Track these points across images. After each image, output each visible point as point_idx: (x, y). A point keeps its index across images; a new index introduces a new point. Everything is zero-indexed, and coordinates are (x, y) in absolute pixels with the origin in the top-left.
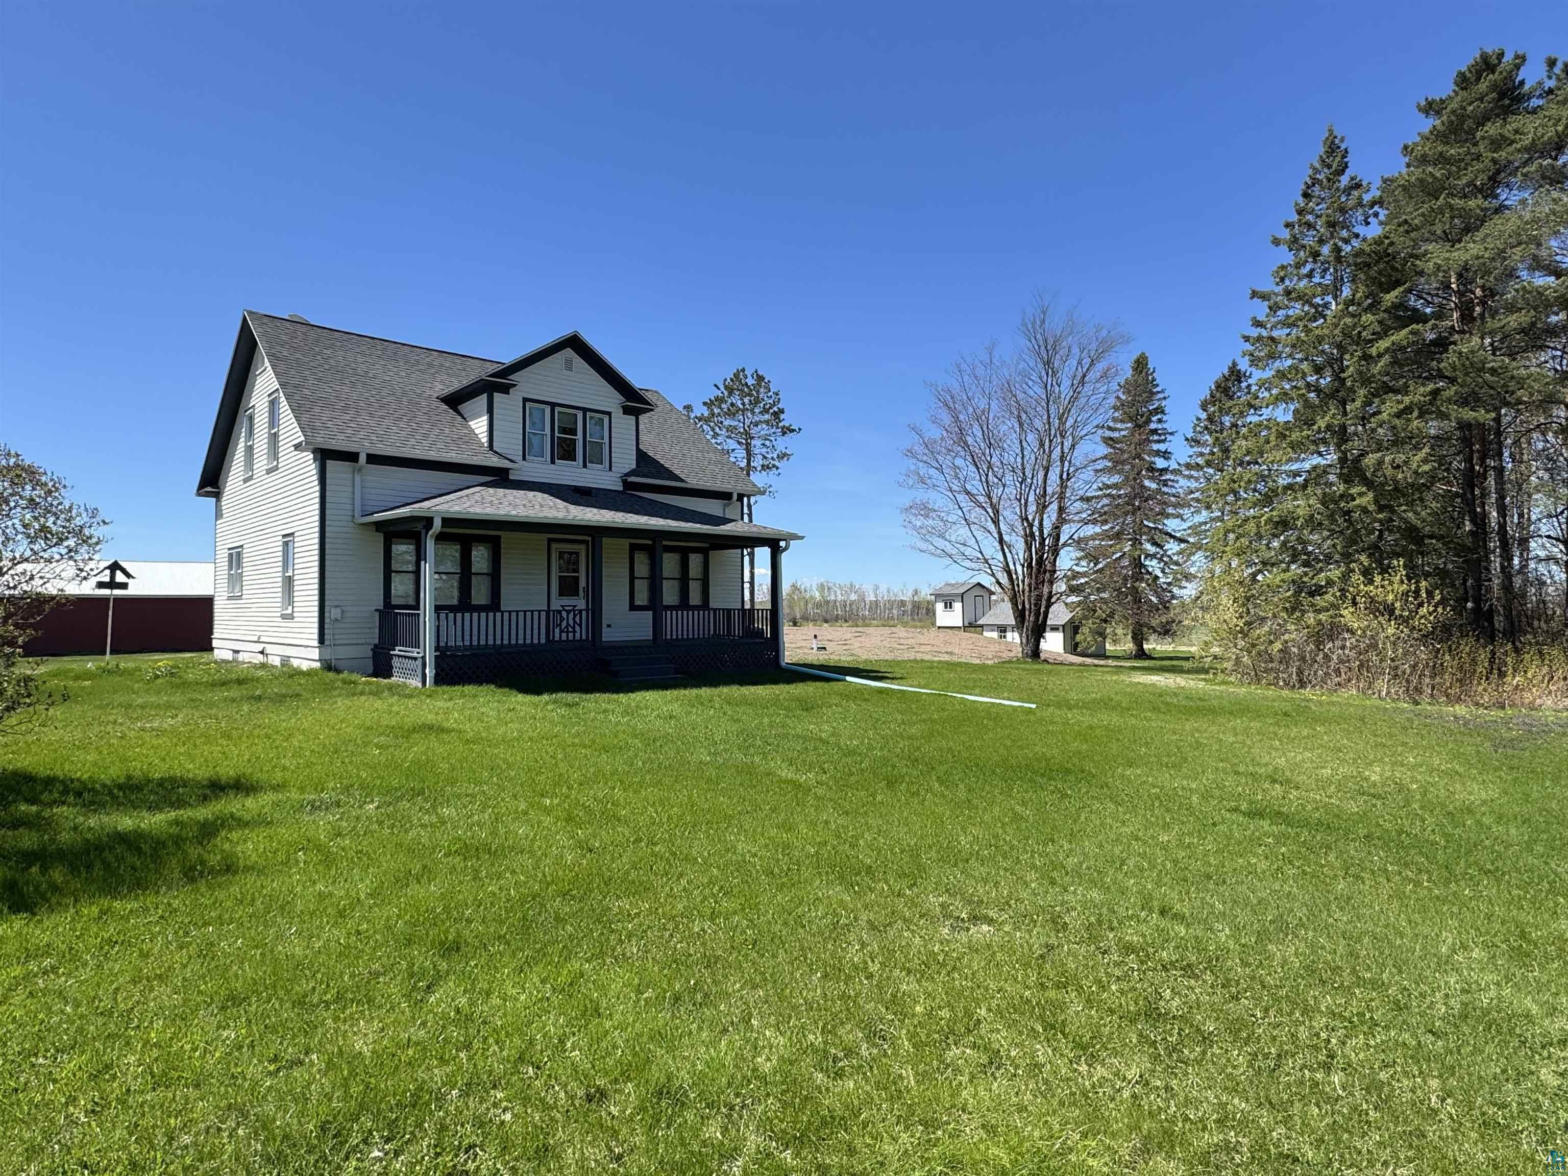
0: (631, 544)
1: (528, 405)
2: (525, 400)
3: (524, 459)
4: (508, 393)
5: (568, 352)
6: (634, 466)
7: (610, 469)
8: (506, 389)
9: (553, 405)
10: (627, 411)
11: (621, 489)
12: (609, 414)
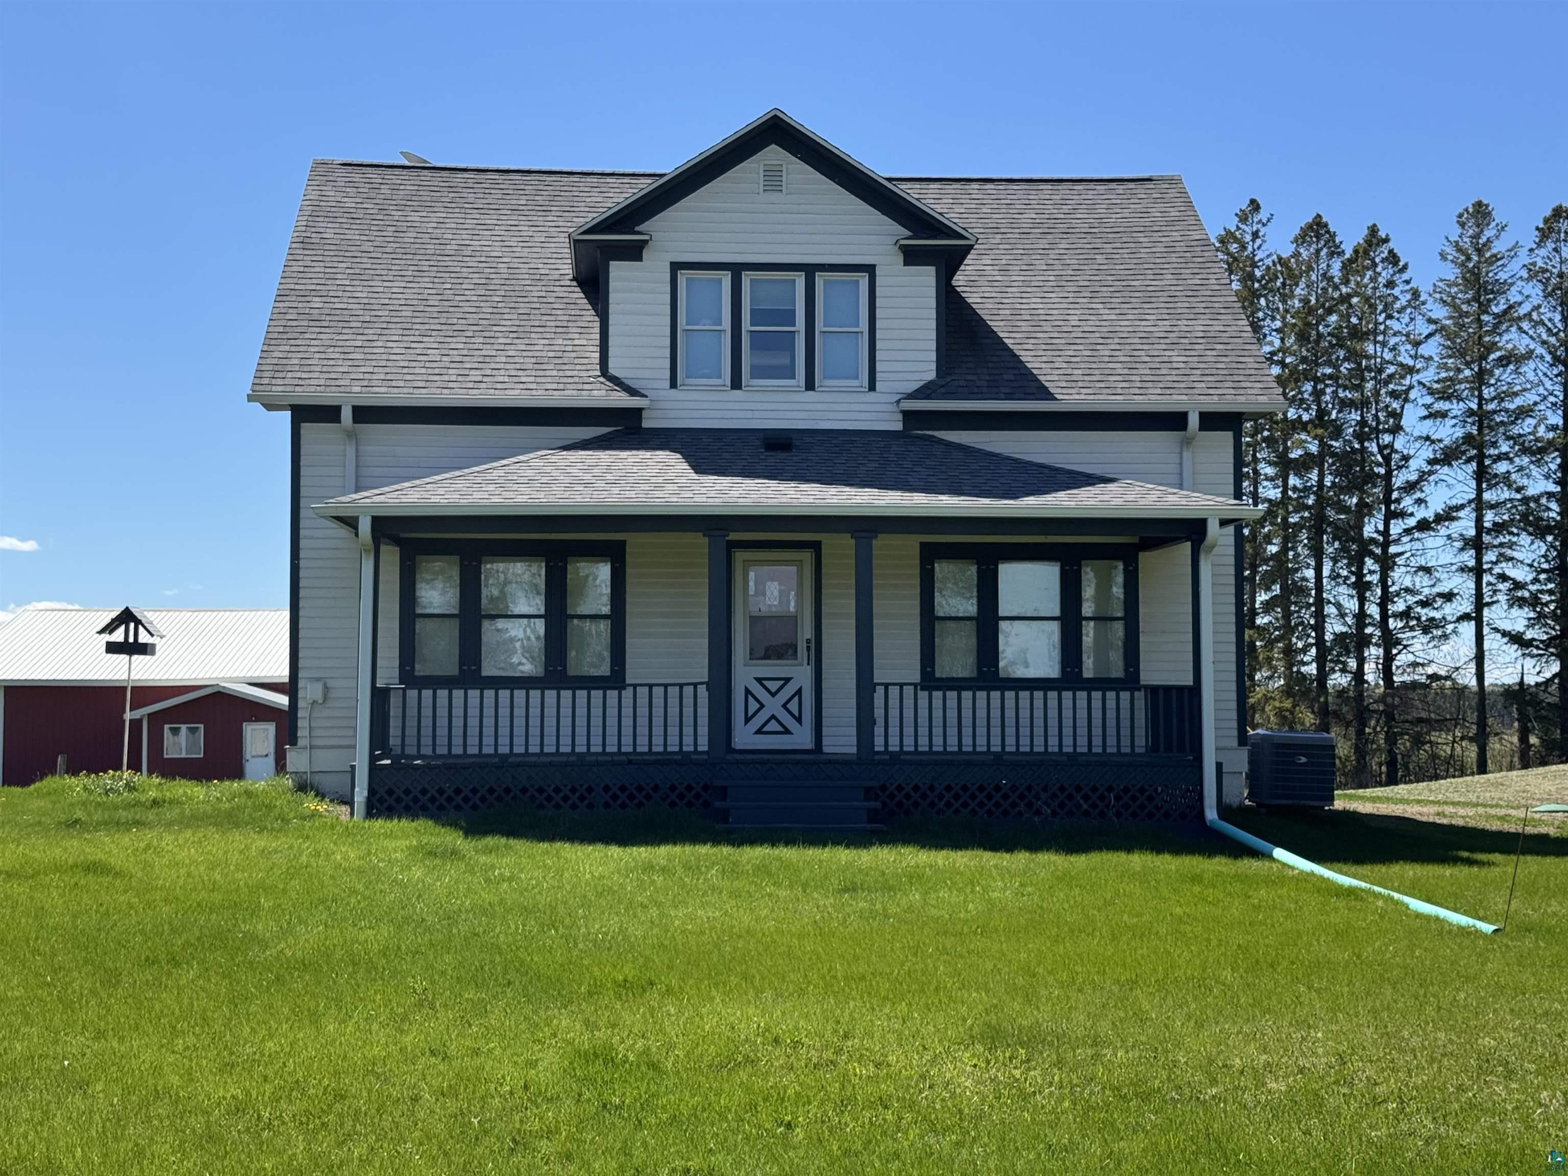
0: (923, 545)
1: (683, 277)
2: (676, 267)
3: (673, 384)
4: (639, 258)
5: (773, 154)
6: (932, 376)
7: (872, 387)
8: (634, 252)
9: (737, 269)
10: (912, 257)
11: (898, 426)
12: (870, 270)
